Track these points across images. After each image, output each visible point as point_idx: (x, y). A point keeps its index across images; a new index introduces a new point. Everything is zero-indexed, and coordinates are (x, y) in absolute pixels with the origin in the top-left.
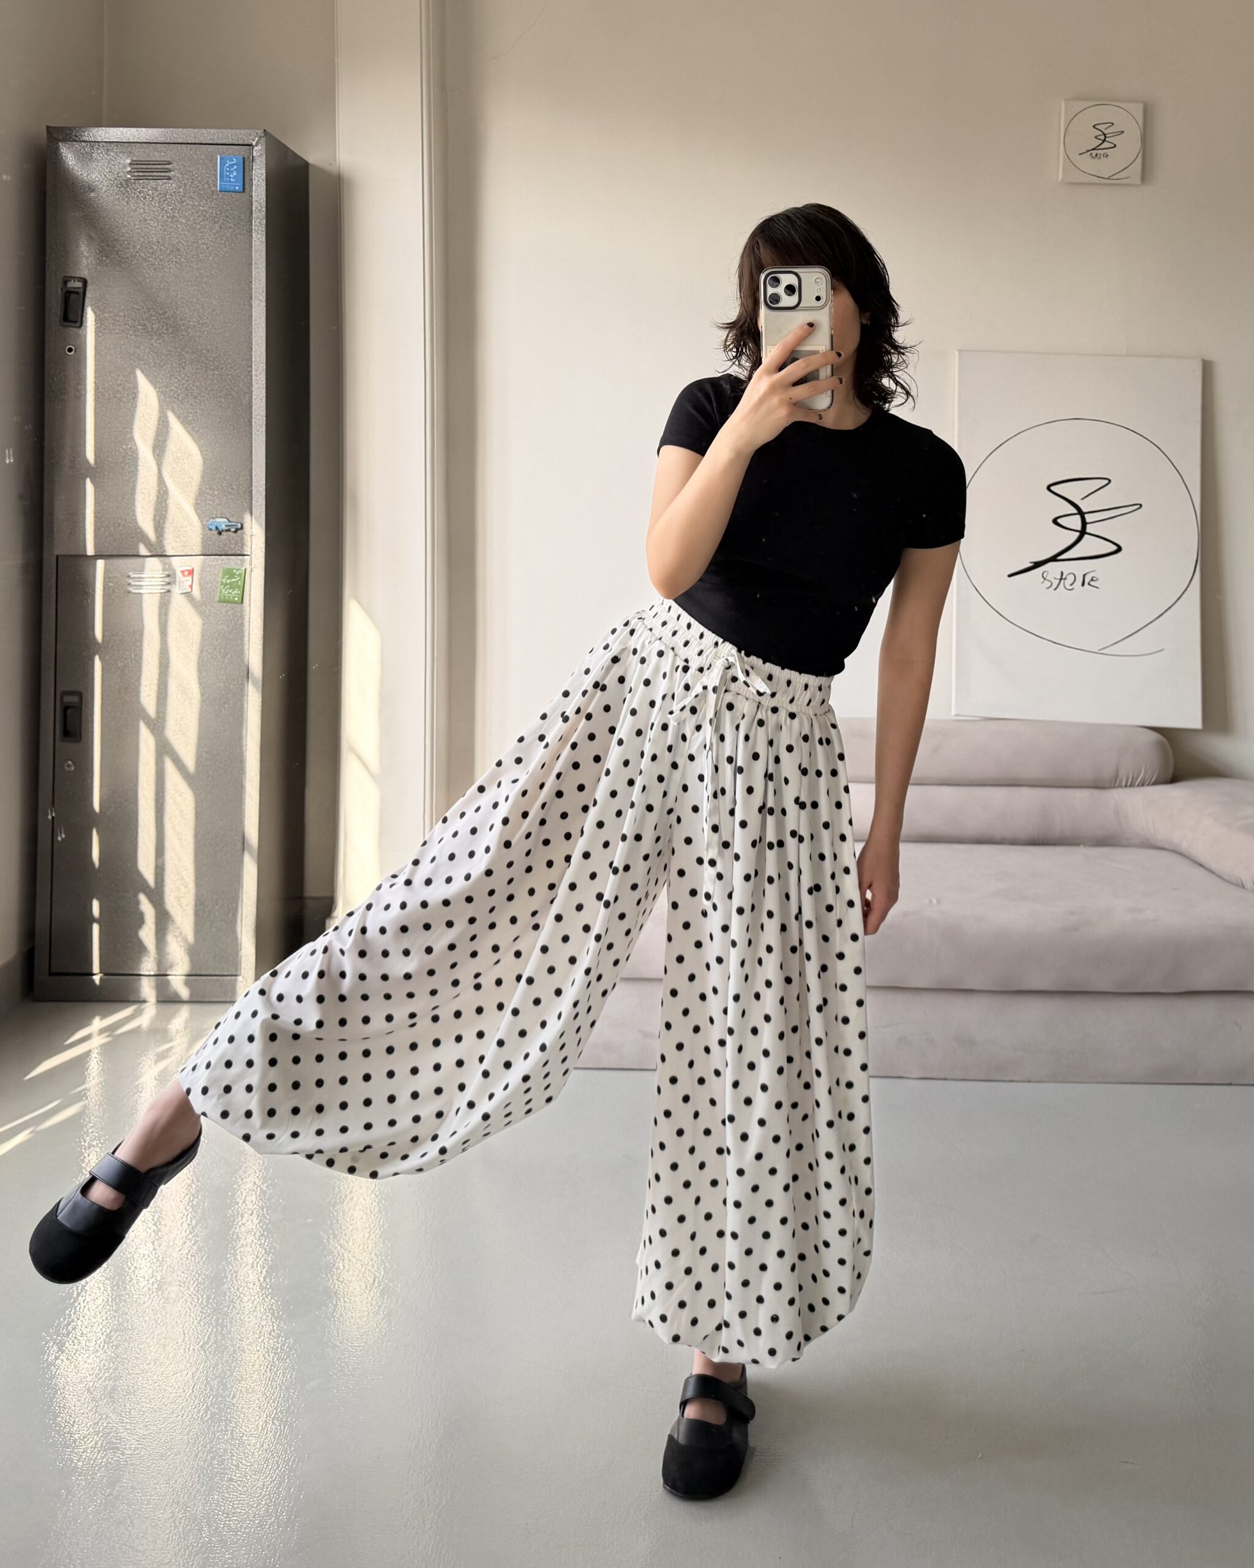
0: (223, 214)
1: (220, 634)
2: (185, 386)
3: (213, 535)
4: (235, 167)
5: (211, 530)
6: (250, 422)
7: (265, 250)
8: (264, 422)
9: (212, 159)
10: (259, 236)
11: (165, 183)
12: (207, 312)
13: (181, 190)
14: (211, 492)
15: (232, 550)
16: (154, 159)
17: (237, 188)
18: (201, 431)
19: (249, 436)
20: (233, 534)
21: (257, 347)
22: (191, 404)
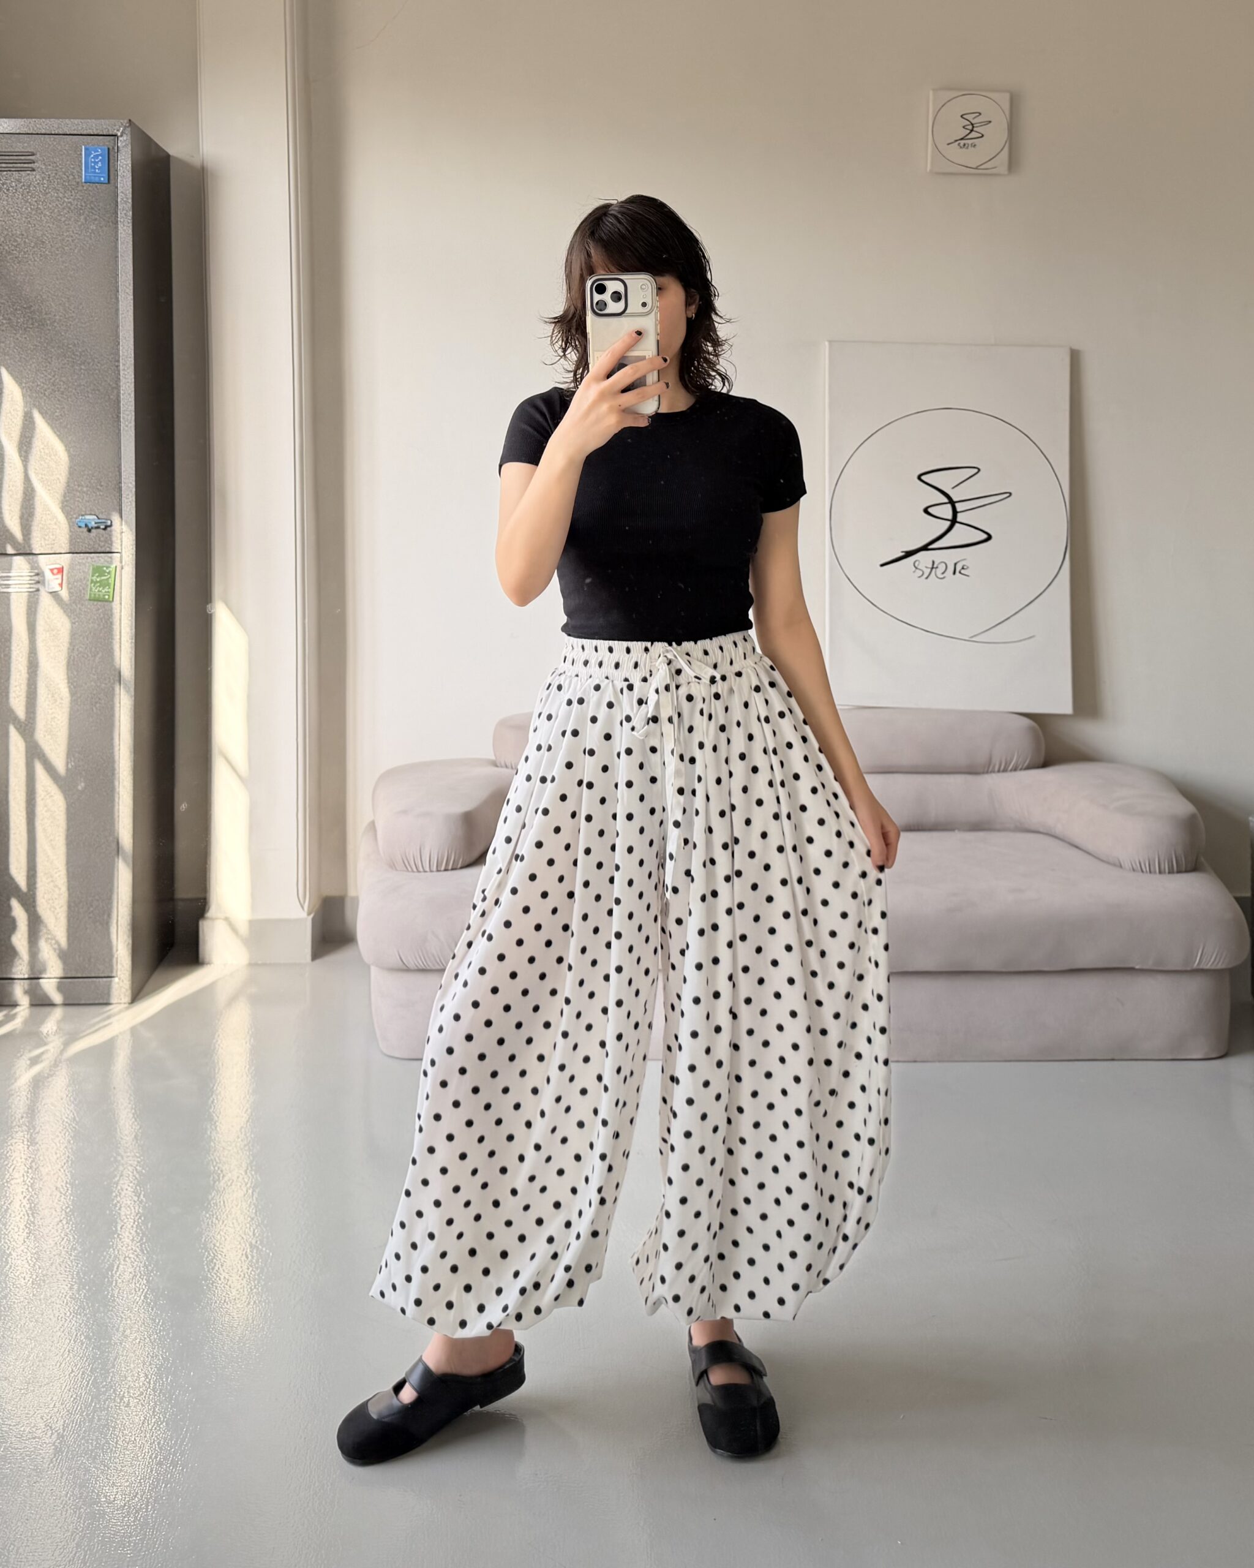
0: (89, 206)
1: (90, 633)
2: (52, 381)
3: (82, 532)
4: (100, 158)
5: (80, 527)
6: (118, 417)
7: (131, 243)
8: (133, 418)
9: (77, 150)
10: (125, 228)
11: (29, 174)
12: (73, 306)
13: (45, 181)
14: (80, 489)
15: (101, 547)
16: (16, 150)
17: (102, 179)
18: (69, 426)
19: (117, 431)
20: (103, 531)
21: (124, 341)
22: (59, 400)
